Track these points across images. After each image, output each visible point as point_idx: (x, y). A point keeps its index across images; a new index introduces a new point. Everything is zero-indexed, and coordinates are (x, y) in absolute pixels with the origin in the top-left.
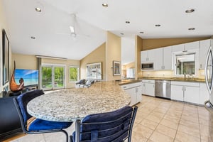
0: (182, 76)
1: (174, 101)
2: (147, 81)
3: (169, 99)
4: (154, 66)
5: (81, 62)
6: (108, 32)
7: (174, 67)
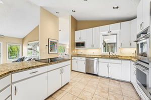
0: (107, 53)
1: (101, 77)
2: (79, 58)
3: (97, 75)
4: (86, 44)
5: (23, 39)
6: (41, 7)
7: (101, 46)
